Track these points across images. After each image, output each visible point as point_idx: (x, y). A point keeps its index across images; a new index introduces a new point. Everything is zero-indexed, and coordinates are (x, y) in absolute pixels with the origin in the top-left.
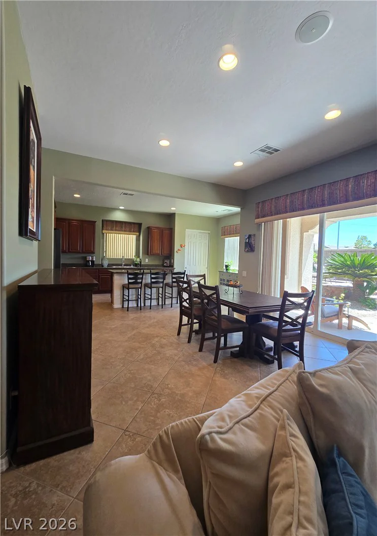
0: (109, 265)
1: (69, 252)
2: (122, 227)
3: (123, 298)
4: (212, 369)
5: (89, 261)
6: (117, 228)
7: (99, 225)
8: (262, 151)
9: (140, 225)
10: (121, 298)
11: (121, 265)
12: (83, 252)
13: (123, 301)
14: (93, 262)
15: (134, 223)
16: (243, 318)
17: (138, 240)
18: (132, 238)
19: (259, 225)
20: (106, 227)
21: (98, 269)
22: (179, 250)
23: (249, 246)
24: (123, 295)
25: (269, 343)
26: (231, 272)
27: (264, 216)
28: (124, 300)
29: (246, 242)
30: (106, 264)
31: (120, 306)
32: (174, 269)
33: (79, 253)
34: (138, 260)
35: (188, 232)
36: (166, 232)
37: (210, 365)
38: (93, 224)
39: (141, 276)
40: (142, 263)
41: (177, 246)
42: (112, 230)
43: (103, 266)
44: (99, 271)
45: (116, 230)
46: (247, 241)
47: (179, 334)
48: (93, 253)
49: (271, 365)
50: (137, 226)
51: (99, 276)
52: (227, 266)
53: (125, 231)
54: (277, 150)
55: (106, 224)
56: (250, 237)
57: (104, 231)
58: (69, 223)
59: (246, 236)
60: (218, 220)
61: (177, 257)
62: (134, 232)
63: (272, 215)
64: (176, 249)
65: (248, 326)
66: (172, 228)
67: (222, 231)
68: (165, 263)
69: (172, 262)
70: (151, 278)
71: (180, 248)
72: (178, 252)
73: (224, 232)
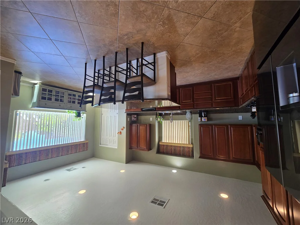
0: (185, 113)
1: (227, 126)
2: (175, 150)
3: (154, 66)
5: (204, 117)
6: (179, 149)
7: (197, 154)
9: (159, 152)
10: (158, 66)
11: (173, 114)
12: (211, 125)
13: (154, 62)
14: (201, 116)
15: (163, 153)
17: (160, 138)
18: (165, 140)
20: (189, 151)
21: (195, 109)
22: (122, 129)
24: (154, 70)
26: (75, 111)
28: (153, 64)
30: (188, 115)
31: (159, 55)
32: (126, 112)
33: (215, 125)
34: (159, 119)
35: (115, 146)
36: (134, 145)
38: (203, 156)
39: (126, 95)
40: (155, 116)
41: (124, 132)
42: (184, 147)
43: (191, 112)
44: (194, 107)
45: (180, 147)
48: (201, 125)
50: (161, 150)
51: (193, 101)
52: (79, 115)
53: (172, 146)
55: (189, 153)
57: (191, 146)
58: (229, 157)
61: (124, 124)
62: (164, 145)
64: (125, 130)
66: (130, 149)
67: (87, 147)
68: (135, 118)
69: (129, 118)
70: (114, 93)
71: (122, 131)
72: (123, 128)
73: (84, 146)
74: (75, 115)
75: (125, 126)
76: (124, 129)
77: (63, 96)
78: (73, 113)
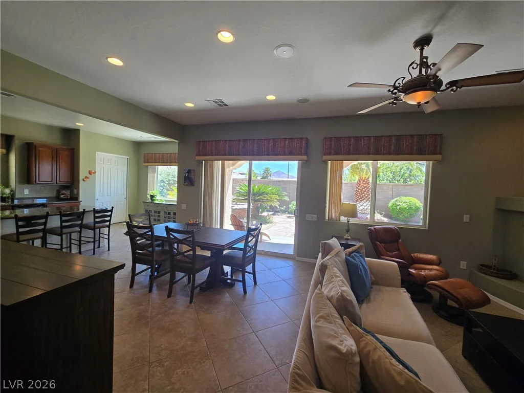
4: (191, 310)
8: (216, 102)
9: (10, 138)
16: (208, 254)
17: (5, 160)
19: (200, 162)
22: (87, 177)
23: (188, 180)
25: (227, 269)
26: (158, 202)
27: (205, 155)
29: (185, 177)
32: (80, 202)
34: (8, 191)
35: (100, 155)
37: (188, 307)
39: (43, 220)
40: (17, 196)
41: (83, 173)
46: (187, 175)
47: (131, 286)
49: (234, 288)
50: (3, 139)
52: (152, 197)
54: (226, 105)
56: (189, 171)
59: (185, 170)
60: (138, 145)
61: (82, 186)
63: (212, 155)
64: (82, 176)
65: (214, 260)
66: (74, 149)
67: (145, 157)
68: (63, 194)
69: (75, 193)
70: (62, 222)
71: (88, 175)
72: (85, 180)
73: (148, 159)
74: (158, 198)
75: (81, 182)
76: (84, 178)
77: (164, 218)
78: (158, 200)
